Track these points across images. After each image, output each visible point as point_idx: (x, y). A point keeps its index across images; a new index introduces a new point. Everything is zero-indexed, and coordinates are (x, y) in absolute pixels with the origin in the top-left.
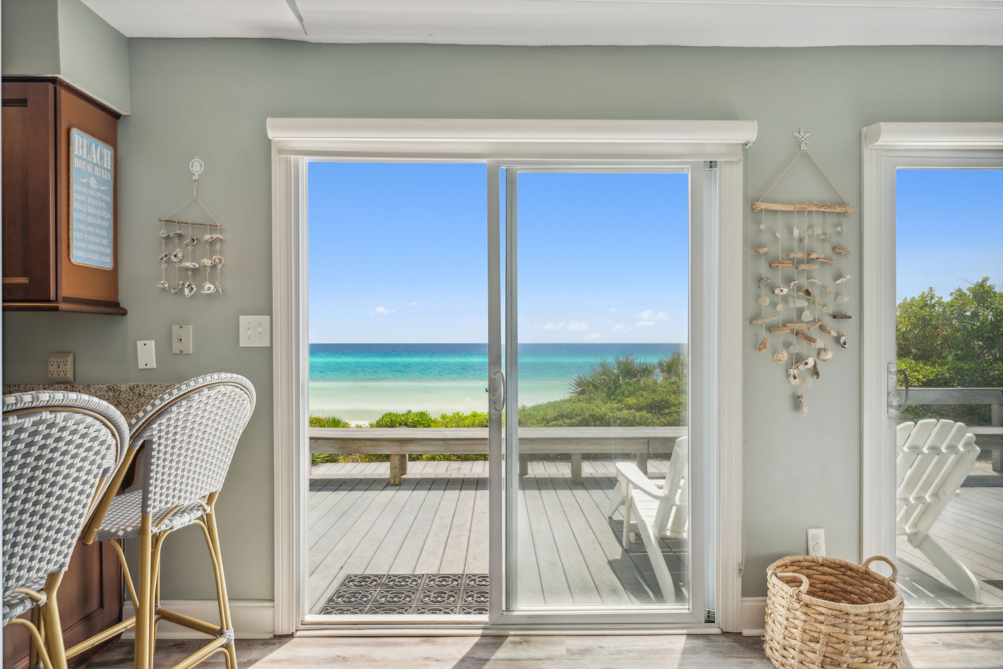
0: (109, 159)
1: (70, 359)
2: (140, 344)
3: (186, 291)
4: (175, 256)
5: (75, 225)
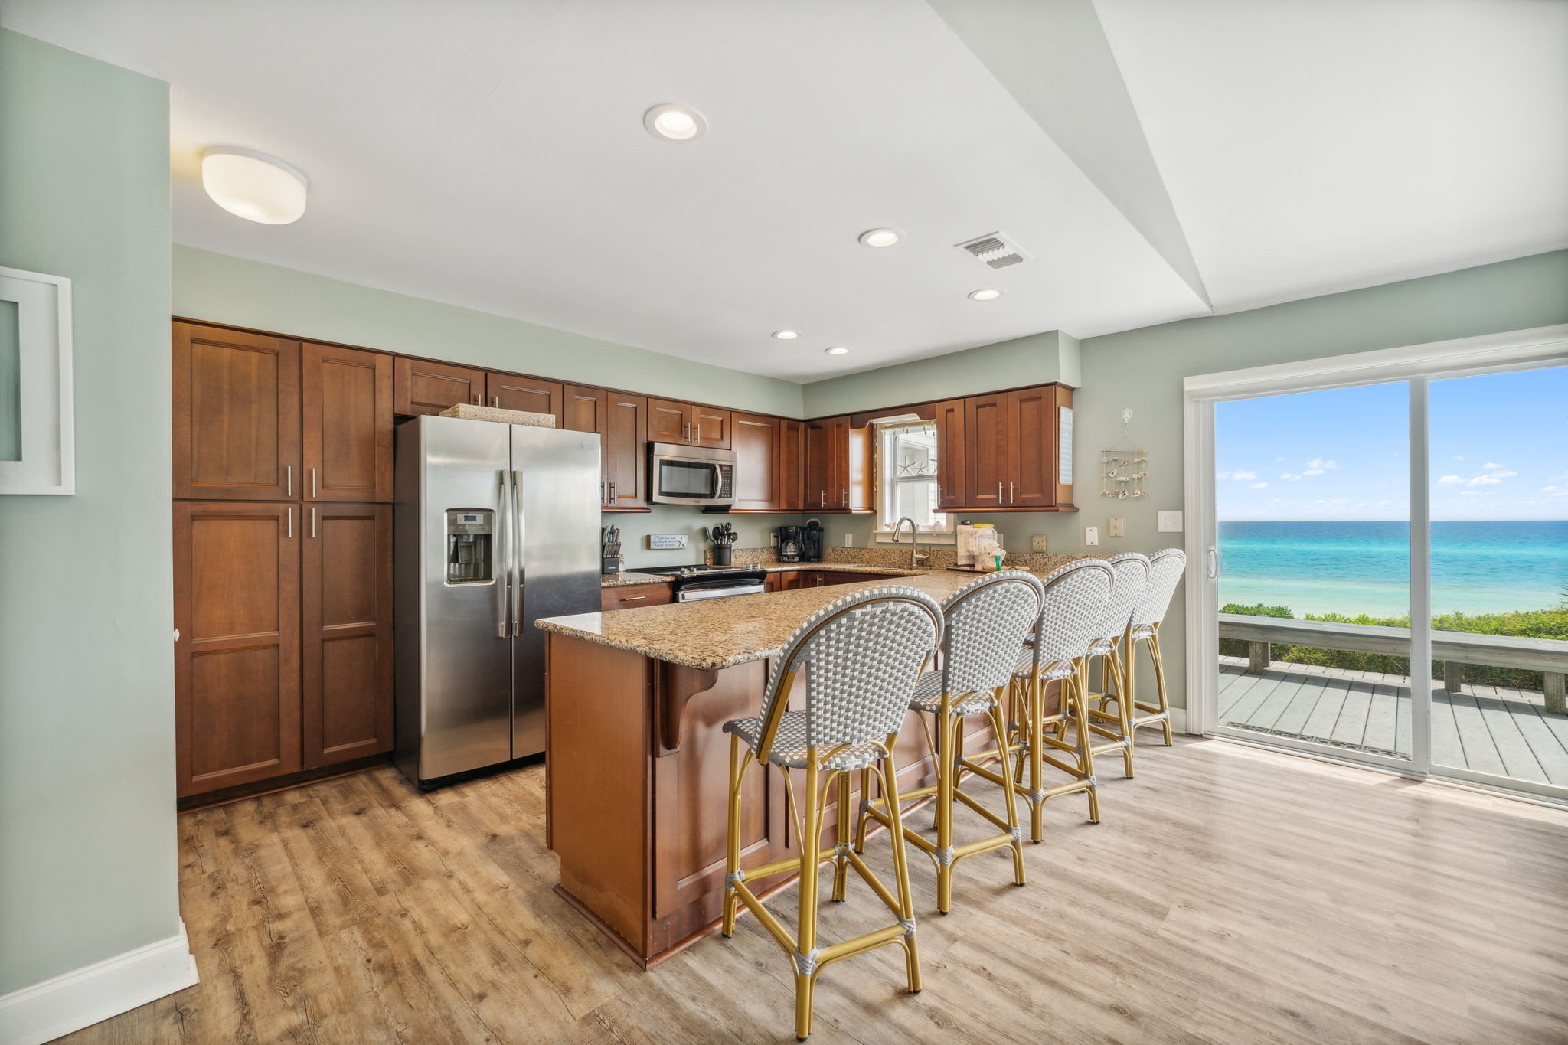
1: (1044, 539)
2: (1087, 529)
3: (1120, 495)
4: (1113, 473)
5: (1061, 462)
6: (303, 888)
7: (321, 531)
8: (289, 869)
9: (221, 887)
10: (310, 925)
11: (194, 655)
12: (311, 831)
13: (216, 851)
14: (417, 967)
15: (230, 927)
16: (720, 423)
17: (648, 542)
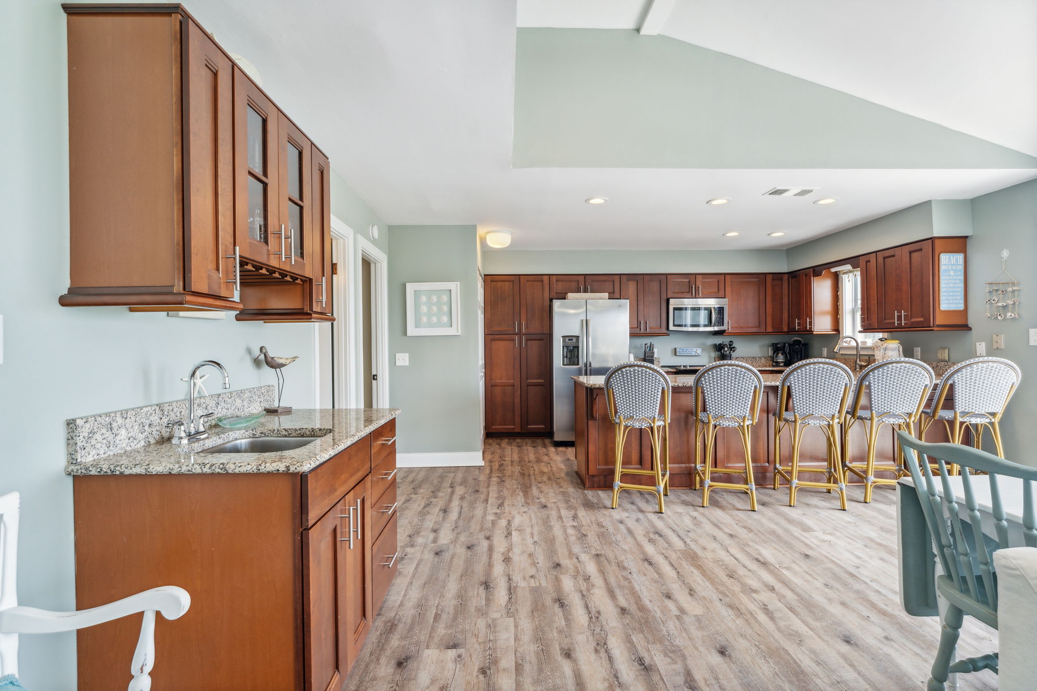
0: (961, 260)
1: (947, 351)
2: (977, 344)
3: (999, 318)
4: (993, 300)
5: (942, 294)
6: (511, 458)
7: (526, 344)
8: (510, 453)
9: (494, 453)
10: (510, 463)
11: (492, 386)
12: (519, 448)
13: (495, 447)
14: (529, 475)
15: (493, 460)
16: (717, 282)
17: (675, 352)
